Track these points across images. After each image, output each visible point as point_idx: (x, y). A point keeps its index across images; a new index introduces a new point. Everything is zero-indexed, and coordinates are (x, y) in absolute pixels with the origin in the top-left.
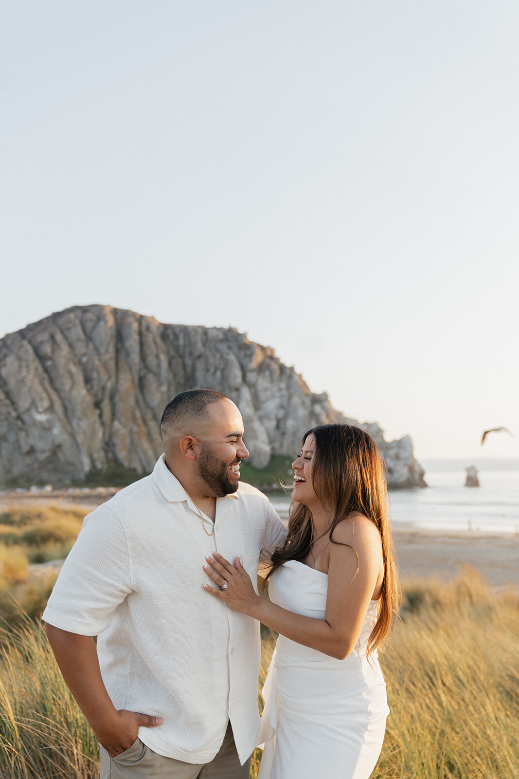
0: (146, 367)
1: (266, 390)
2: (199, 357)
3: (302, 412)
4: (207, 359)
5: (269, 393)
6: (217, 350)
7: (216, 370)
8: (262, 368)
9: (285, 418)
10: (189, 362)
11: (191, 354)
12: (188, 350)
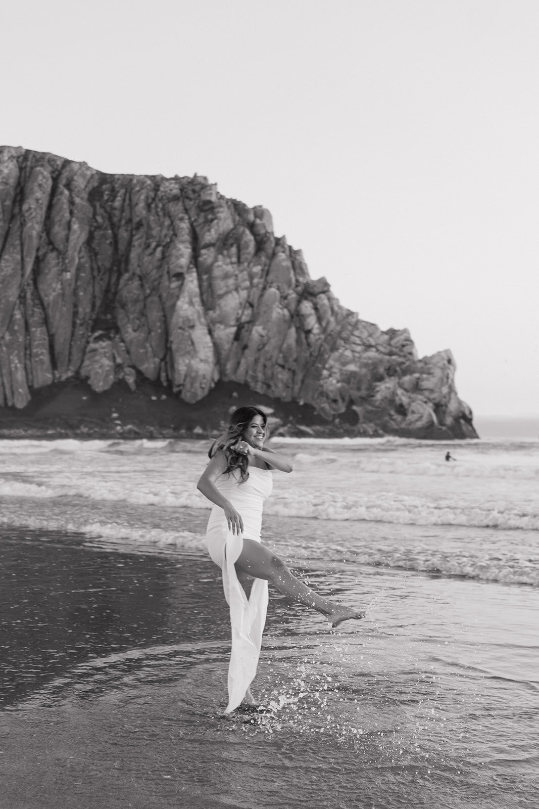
0: (50, 243)
1: (226, 276)
2: (140, 225)
3: (278, 312)
4: (149, 228)
5: (231, 282)
6: (167, 214)
7: (157, 246)
8: (227, 241)
9: (252, 322)
10: (123, 234)
11: (130, 221)
12: (126, 214)
